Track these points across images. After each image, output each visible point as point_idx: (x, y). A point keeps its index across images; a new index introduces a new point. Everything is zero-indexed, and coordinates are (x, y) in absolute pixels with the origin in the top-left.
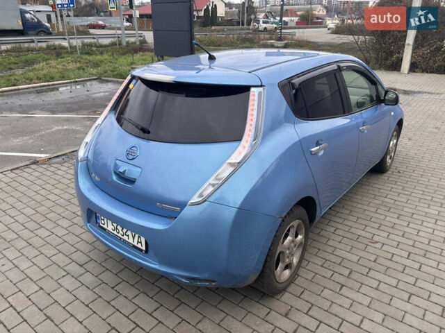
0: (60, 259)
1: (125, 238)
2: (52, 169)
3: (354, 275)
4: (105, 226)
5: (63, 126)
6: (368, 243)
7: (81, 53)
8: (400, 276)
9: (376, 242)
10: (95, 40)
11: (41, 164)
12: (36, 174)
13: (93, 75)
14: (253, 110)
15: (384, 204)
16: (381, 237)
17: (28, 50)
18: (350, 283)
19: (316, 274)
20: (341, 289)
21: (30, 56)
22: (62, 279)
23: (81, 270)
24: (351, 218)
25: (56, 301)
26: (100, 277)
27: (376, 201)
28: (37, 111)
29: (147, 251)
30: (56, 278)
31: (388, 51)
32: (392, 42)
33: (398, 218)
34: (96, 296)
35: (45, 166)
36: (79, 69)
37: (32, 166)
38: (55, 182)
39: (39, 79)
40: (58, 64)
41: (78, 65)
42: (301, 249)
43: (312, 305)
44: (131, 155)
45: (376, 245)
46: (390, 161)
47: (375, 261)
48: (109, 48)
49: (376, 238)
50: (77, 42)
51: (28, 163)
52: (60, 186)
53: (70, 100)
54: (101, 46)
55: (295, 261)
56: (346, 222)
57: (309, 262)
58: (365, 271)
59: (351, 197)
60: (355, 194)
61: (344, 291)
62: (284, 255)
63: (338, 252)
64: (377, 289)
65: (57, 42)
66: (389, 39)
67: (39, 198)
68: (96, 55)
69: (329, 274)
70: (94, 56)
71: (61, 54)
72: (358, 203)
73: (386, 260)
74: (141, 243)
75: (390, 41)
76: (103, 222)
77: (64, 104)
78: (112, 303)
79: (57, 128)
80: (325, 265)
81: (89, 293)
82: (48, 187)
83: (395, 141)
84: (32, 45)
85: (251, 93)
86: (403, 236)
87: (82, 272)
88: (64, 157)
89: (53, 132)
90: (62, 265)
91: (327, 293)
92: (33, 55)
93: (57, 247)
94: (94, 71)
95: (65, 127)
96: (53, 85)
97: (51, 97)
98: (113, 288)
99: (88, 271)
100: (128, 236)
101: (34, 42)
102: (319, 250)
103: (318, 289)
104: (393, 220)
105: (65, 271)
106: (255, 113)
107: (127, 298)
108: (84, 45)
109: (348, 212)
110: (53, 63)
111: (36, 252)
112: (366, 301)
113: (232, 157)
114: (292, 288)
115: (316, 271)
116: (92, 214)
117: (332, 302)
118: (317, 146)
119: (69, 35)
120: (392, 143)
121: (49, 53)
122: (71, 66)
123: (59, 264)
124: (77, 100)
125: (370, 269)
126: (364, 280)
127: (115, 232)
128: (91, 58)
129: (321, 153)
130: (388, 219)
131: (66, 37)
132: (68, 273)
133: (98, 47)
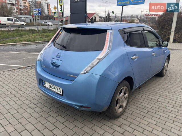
0: (27, 102)
1: (54, 90)
2: (27, 71)
3: (149, 113)
4: (46, 86)
5: (33, 56)
6: (155, 101)
7: (42, 32)
8: (169, 114)
9: (159, 101)
10: (48, 28)
11: (23, 69)
12: (20, 72)
13: (46, 40)
14: (108, 38)
15: (162, 88)
16: (161, 99)
17: (21, 31)
18: (148, 116)
19: (133, 112)
20: (143, 118)
21: (22, 33)
22: (27, 109)
23: (35, 106)
24: (148, 92)
25: (24, 117)
26: (43, 109)
27: (159, 87)
28: (23, 52)
29: (62, 95)
30: (24, 109)
31: (164, 35)
32: (166, 31)
33: (168, 93)
34: (40, 116)
35: (24, 70)
36: (41, 38)
37: (19, 69)
38: (27, 75)
39: (25, 41)
40: (33, 36)
41: (40, 36)
42: (127, 100)
43: (131, 123)
44: (58, 56)
45: (159, 102)
46: (165, 72)
47: (159, 108)
48: (53, 31)
49: (159, 100)
50: (40, 28)
51: (17, 68)
52: (29, 76)
53: (36, 48)
54: (50, 30)
55: (124, 105)
56: (146, 94)
57: (130, 107)
58: (154, 111)
59: (149, 85)
60: (150, 84)
61: (145, 118)
62: (119, 101)
63: (143, 104)
64: (159, 118)
65: (33, 28)
66: (165, 30)
67: (20, 80)
68: (48, 33)
69: (139, 112)
70: (47, 33)
71: (34, 32)
72: (151, 87)
73: (163, 108)
74: (60, 91)
75: (165, 31)
76: (45, 84)
77: (34, 49)
78: (47, 119)
79: (30, 57)
80: (137, 109)
81: (38, 114)
82: (24, 77)
83: (167, 64)
84: (23, 29)
85: (107, 32)
86: (171, 99)
87: (35, 107)
88: (32, 67)
89: (28, 59)
90: (27, 104)
91: (138, 119)
92: (23, 33)
93: (26, 98)
94: (46, 39)
95: (33, 57)
96: (30, 43)
97: (29, 47)
98: (47, 113)
99: (38, 107)
100: (55, 89)
101: (24, 28)
102: (135, 103)
103: (134, 117)
104: (166, 94)
105: (28, 106)
106: (109, 40)
107: (53, 117)
108: (43, 29)
109: (147, 90)
110: (31, 35)
111: (17, 99)
112: (155, 123)
113: (99, 56)
114: (123, 116)
115: (133, 111)
116: (41, 81)
117: (140, 122)
118: (134, 56)
119: (38, 26)
120: (165, 64)
121: (29, 32)
122: (38, 37)
123: (26, 104)
124: (39, 48)
125: (156, 111)
126: (154, 115)
127: (50, 88)
128: (45, 34)
129: (136, 60)
130: (164, 93)
131: (37, 26)
132: (30, 107)
133: (48, 30)
